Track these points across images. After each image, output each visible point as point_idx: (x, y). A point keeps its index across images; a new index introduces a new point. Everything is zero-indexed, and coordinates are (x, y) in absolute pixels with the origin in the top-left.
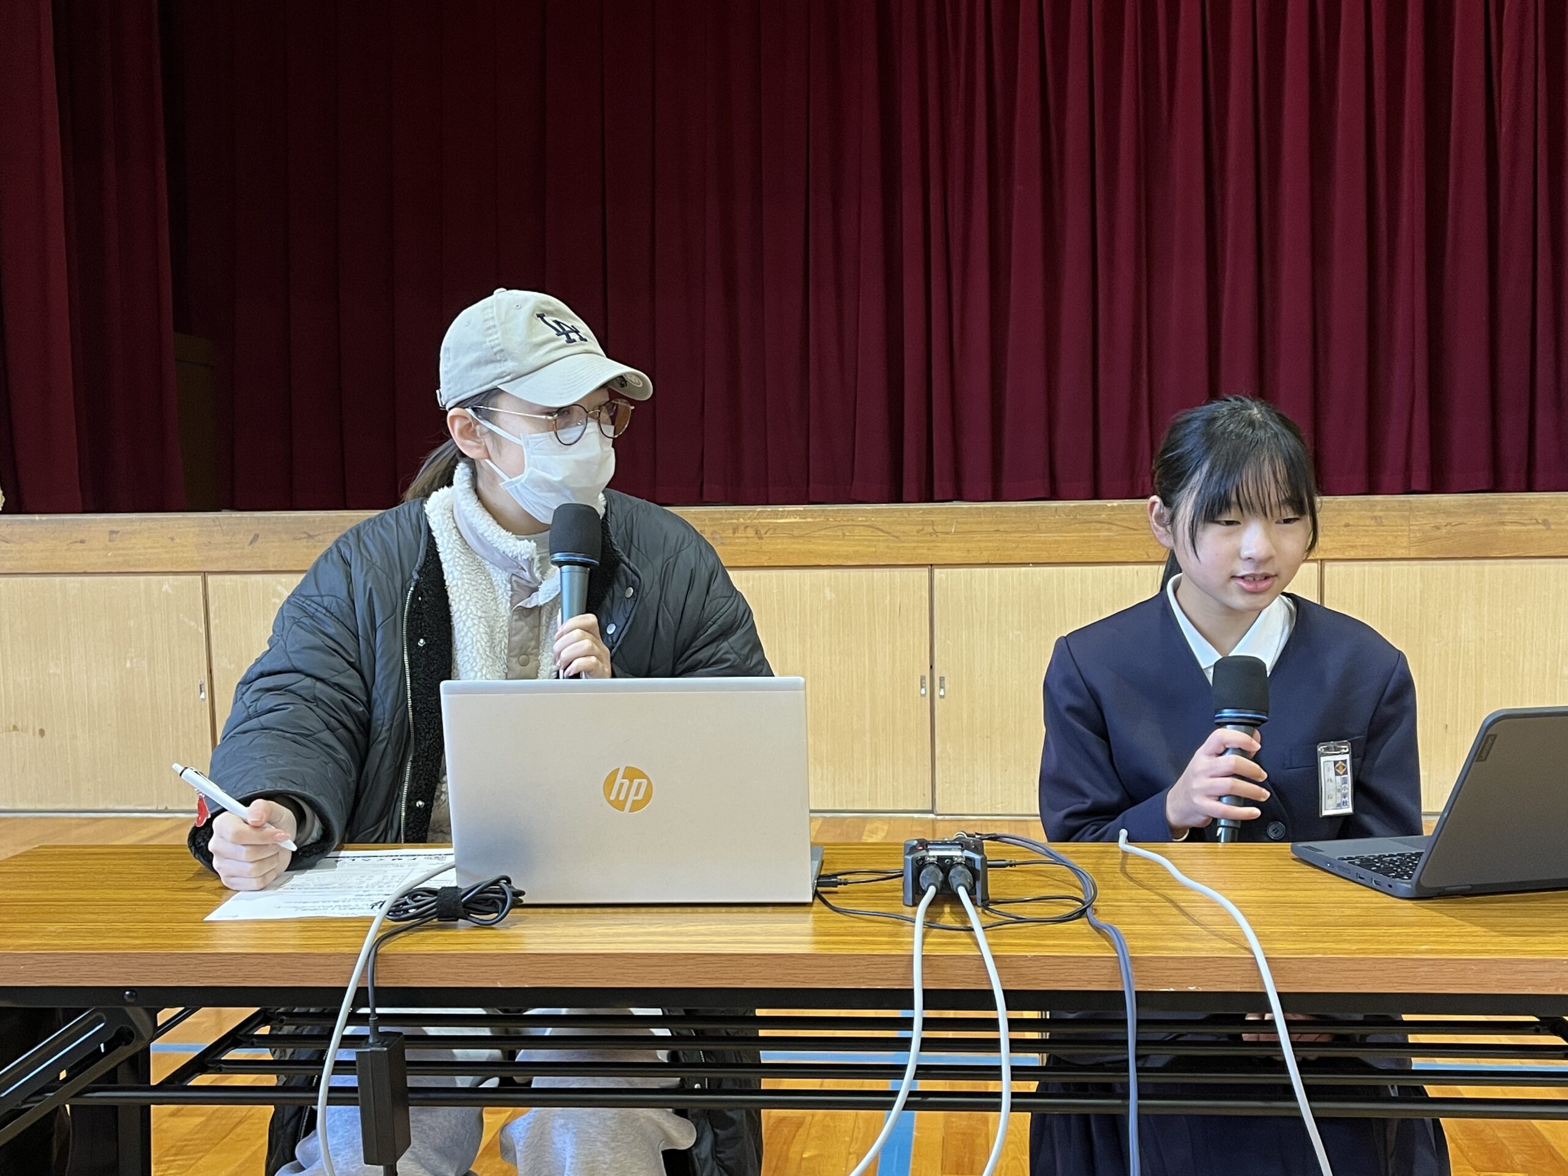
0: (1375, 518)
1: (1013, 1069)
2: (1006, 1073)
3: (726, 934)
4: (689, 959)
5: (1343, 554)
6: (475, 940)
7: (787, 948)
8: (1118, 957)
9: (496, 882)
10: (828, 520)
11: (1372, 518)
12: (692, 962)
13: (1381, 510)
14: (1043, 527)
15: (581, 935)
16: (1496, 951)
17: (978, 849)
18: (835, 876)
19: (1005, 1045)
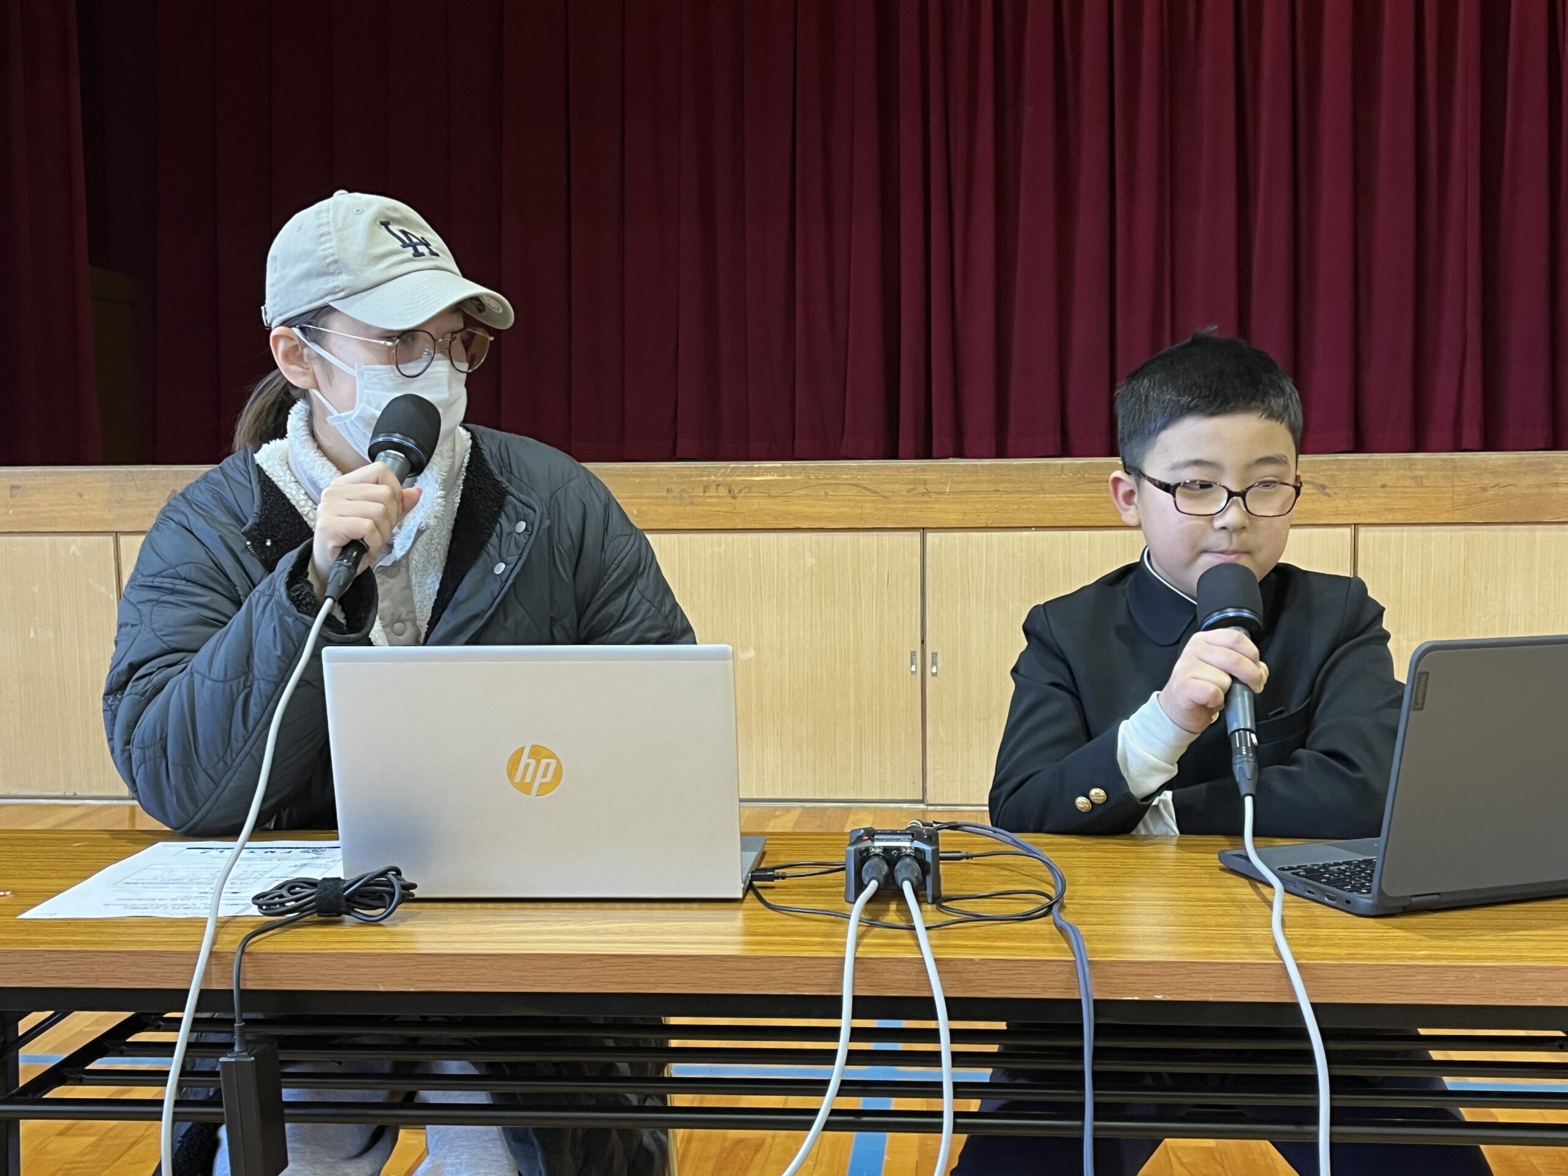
0: (1416, 478)
1: (956, 1085)
2: (948, 1090)
3: (639, 933)
4: (595, 960)
5: (1380, 518)
6: (356, 938)
7: (705, 949)
8: (1075, 961)
9: (384, 874)
10: (809, 477)
11: (1411, 478)
12: (598, 964)
13: (1422, 470)
14: (1047, 486)
15: (477, 934)
16: (1503, 958)
17: (932, 839)
18: (773, 869)
19: (946, 1059)
